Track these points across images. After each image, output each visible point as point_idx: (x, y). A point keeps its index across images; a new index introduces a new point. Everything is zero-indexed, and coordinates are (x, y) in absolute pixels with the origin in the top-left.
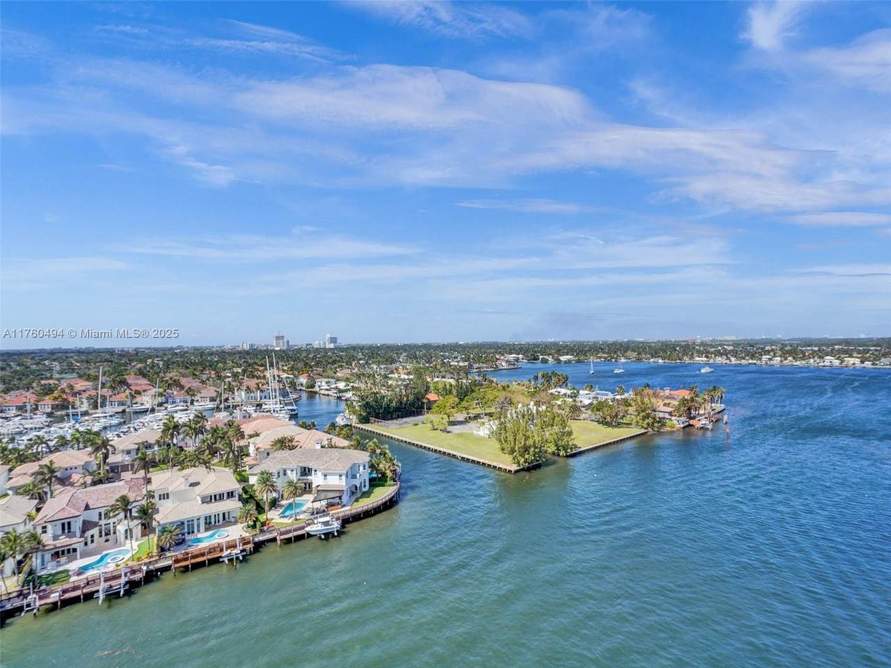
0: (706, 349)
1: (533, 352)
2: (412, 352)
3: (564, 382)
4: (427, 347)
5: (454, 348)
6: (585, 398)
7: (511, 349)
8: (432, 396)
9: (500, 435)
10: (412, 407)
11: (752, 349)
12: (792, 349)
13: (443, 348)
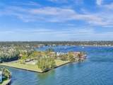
0: (83, 43)
1: (46, 44)
2: (15, 44)
3: (53, 51)
4: (19, 42)
5: (27, 42)
6: (58, 54)
7: (41, 43)
8: (21, 55)
9: (38, 64)
10: (16, 58)
11: (92, 43)
12: (99, 43)
13: (24, 42)
